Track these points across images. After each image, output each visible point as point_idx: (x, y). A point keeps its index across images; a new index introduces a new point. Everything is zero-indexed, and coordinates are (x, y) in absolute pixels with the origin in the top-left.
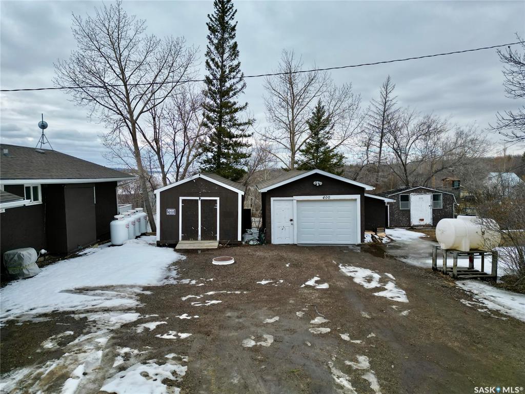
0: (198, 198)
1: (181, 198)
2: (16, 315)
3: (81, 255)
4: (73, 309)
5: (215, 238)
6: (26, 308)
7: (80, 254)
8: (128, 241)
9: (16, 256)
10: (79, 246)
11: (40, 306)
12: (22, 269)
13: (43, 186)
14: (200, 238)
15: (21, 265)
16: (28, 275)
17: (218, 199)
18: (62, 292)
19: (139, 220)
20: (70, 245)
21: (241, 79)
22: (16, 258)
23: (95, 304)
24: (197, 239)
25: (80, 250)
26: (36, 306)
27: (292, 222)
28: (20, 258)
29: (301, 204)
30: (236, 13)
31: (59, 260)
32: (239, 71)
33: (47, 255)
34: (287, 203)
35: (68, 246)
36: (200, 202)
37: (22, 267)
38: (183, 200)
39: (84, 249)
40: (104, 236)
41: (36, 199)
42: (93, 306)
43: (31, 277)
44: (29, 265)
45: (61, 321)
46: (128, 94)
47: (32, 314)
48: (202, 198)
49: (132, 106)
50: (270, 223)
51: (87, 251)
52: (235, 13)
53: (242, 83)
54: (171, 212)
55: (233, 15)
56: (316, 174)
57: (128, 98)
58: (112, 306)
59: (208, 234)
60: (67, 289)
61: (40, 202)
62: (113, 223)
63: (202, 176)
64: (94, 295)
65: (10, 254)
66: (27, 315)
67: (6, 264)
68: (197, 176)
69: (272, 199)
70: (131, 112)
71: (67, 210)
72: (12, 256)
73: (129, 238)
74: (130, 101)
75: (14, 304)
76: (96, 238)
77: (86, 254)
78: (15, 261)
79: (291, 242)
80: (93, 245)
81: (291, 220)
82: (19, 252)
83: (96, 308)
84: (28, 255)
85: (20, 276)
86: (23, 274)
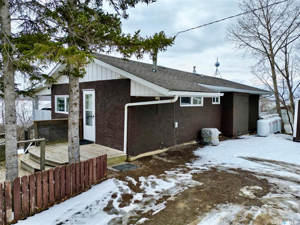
2: (215, 165)
3: (240, 139)
4: (252, 171)
6: (220, 163)
7: (240, 137)
8: (270, 135)
9: (208, 131)
10: (239, 132)
11: (228, 163)
12: (211, 140)
15: (210, 137)
16: (214, 144)
18: (238, 157)
19: (276, 122)
22: (208, 133)
23: (268, 171)
25: (239, 135)
26: (225, 163)
28: (210, 133)
31: (228, 139)
33: (221, 135)
35: (233, 131)
37: (211, 139)
42: (267, 172)
43: (215, 145)
44: (214, 138)
45: (247, 176)
46: (270, 37)
47: (225, 167)
49: (273, 45)
51: (243, 136)
57: (270, 40)
58: (284, 176)
60: (241, 156)
61: (219, 103)
62: (259, 121)
64: (263, 164)
65: (205, 130)
66: (222, 166)
67: (203, 135)
70: (271, 50)
71: (234, 109)
72: (206, 131)
73: (271, 133)
74: (272, 42)
75: (212, 158)
76: (248, 130)
77: (243, 138)
78: (208, 135)
80: (246, 134)
82: (210, 130)
83: (271, 174)
84: (215, 132)
85: (210, 144)
86: (211, 143)
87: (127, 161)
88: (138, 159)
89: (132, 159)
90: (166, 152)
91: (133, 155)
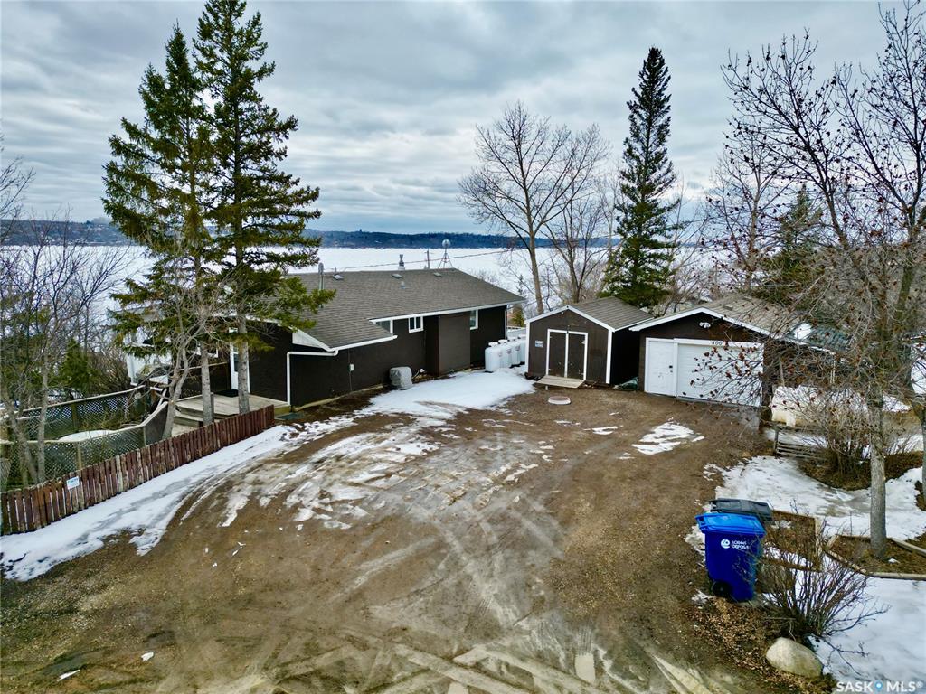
0: (565, 332)
1: (549, 330)
5: (581, 377)
8: (502, 369)
9: (397, 371)
12: (399, 382)
13: (425, 318)
14: (566, 374)
15: (400, 379)
17: (586, 334)
20: (442, 367)
21: (669, 171)
22: (397, 373)
24: (563, 376)
25: (451, 373)
27: (671, 369)
29: (683, 348)
30: (670, 81)
32: (666, 160)
33: (425, 374)
34: (667, 345)
35: (440, 369)
36: (567, 336)
38: (551, 333)
39: (456, 372)
40: (478, 363)
41: (418, 326)
43: (404, 390)
44: (403, 380)
45: (402, 417)
48: (570, 332)
50: (644, 367)
51: (458, 374)
52: (667, 80)
53: (670, 175)
54: (539, 344)
55: (666, 84)
56: (702, 313)
58: (435, 415)
59: (576, 372)
61: (421, 329)
62: (487, 350)
63: (571, 308)
65: (393, 371)
67: (390, 377)
68: (565, 308)
69: (647, 339)
70: (530, 224)
73: (502, 366)
76: (469, 363)
78: (396, 376)
79: (669, 394)
81: (671, 367)
82: (399, 369)
84: (404, 373)
85: (397, 388)
87: (291, 411)
88: (303, 409)
89: (297, 409)
90: (337, 401)
91: (298, 405)
